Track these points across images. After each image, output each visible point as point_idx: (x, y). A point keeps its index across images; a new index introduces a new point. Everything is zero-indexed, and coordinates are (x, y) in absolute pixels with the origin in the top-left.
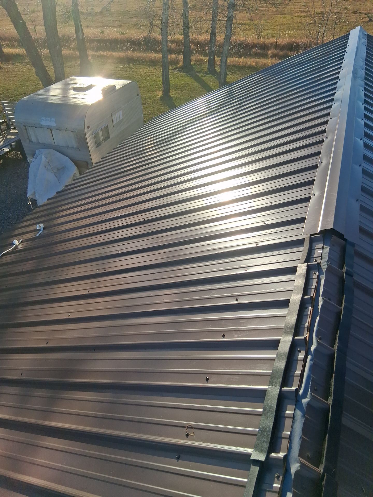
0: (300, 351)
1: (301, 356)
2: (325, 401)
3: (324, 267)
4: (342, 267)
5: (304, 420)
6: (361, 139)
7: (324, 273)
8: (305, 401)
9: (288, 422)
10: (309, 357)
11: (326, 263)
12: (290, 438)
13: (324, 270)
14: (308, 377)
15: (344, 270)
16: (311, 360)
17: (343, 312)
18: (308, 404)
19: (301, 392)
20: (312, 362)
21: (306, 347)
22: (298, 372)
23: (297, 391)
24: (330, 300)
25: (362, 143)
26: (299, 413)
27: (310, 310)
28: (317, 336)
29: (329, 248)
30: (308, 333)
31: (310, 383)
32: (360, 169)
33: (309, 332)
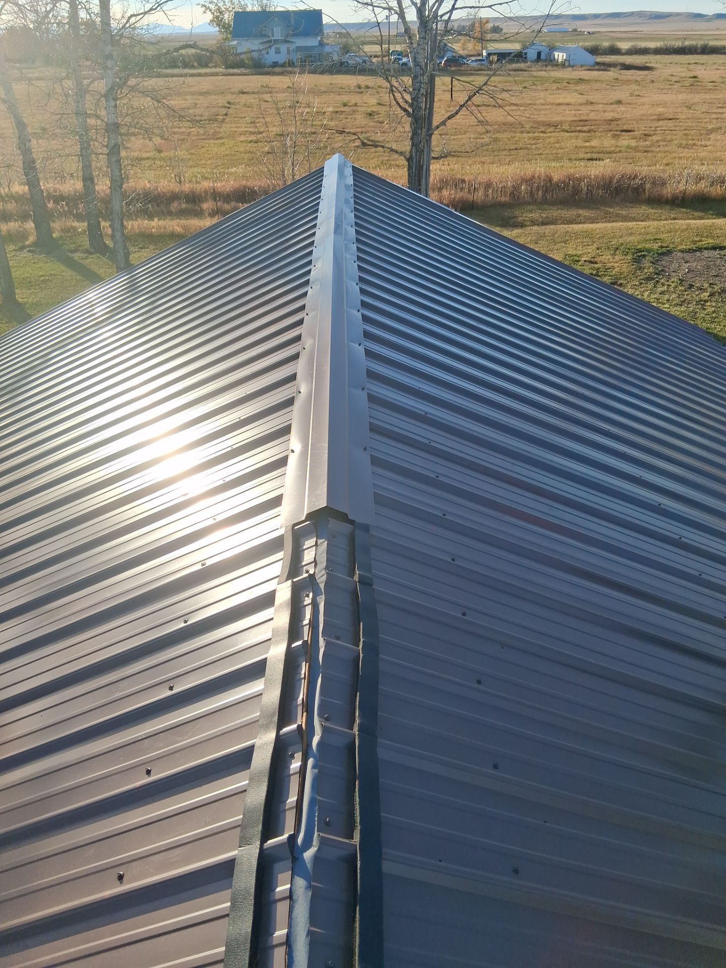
0: (292, 756)
1: (295, 765)
2: (347, 841)
3: (321, 580)
4: (352, 574)
5: (310, 893)
6: (360, 345)
7: (323, 591)
8: (308, 855)
9: (281, 910)
10: (310, 762)
11: (324, 572)
12: (288, 942)
13: (322, 586)
14: (312, 802)
15: (356, 578)
16: (314, 767)
17: (361, 655)
18: (316, 858)
19: (300, 840)
20: (316, 771)
21: (302, 744)
22: (292, 799)
23: (292, 839)
24: (338, 638)
25: (361, 349)
26: (300, 882)
27: (304, 669)
28: (320, 715)
29: (326, 542)
30: (305, 714)
31: (316, 814)
32: (364, 395)
33: (307, 711)
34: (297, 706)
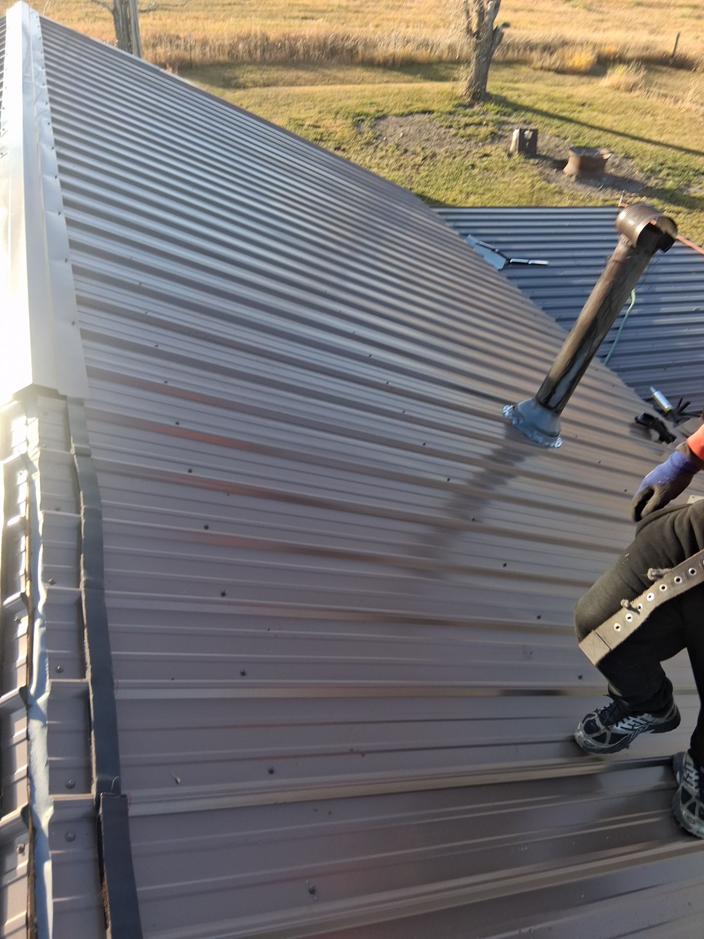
0: (19, 621)
1: (23, 627)
2: (79, 681)
3: (35, 456)
4: (68, 448)
5: (46, 731)
6: (59, 213)
7: (37, 467)
8: (42, 701)
9: (20, 751)
10: (38, 623)
11: (37, 449)
12: (29, 775)
13: (36, 463)
14: (42, 656)
15: (73, 451)
16: (41, 626)
17: (83, 521)
18: (50, 701)
19: (32, 690)
20: (44, 629)
21: (28, 608)
22: (22, 658)
23: (24, 691)
24: (58, 509)
25: (62, 220)
26: (36, 724)
27: (24, 542)
28: (44, 580)
29: (38, 420)
30: (28, 583)
31: (47, 665)
32: (68, 267)
33: (30, 579)
34: (20, 577)
